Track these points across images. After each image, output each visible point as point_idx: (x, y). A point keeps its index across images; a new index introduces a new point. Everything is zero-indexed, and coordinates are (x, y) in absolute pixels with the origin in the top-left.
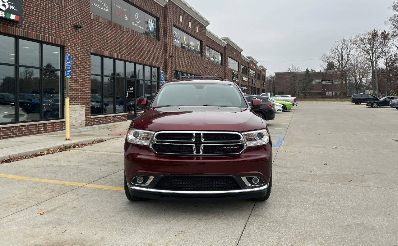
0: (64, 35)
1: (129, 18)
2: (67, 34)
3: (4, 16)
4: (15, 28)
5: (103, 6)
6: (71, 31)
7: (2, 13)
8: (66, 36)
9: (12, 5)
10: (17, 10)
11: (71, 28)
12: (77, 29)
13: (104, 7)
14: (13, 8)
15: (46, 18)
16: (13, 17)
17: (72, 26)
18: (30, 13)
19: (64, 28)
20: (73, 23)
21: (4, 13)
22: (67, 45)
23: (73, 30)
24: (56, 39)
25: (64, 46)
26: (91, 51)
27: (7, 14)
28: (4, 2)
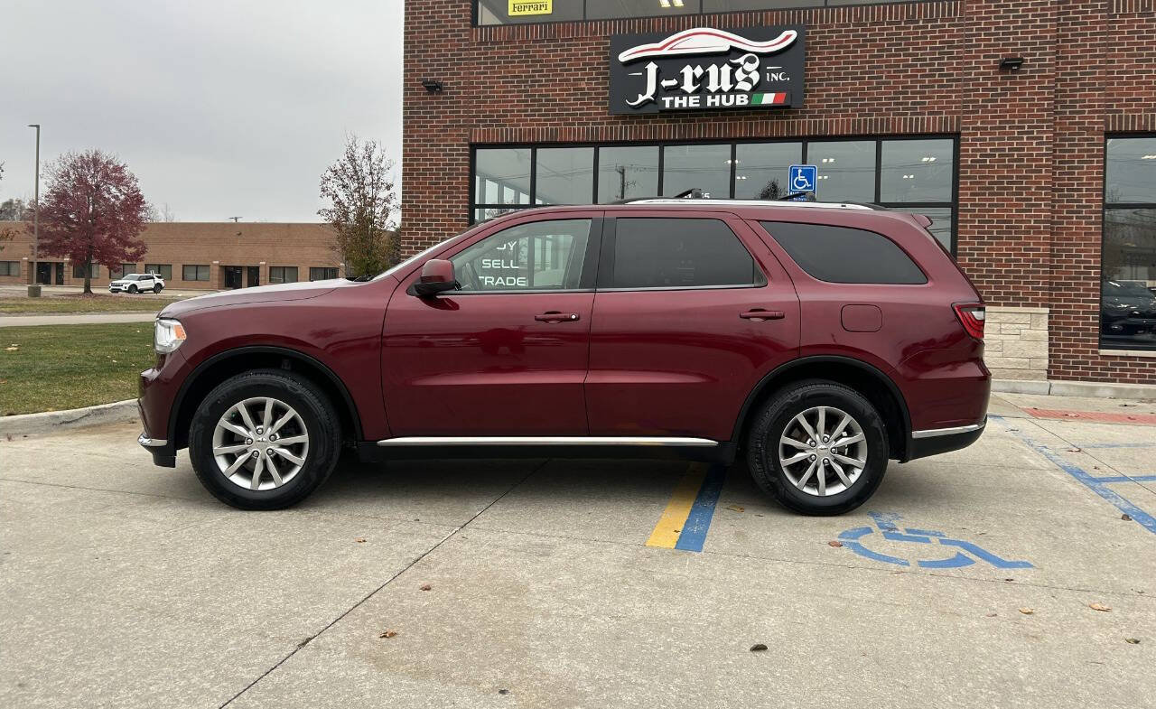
0: (958, 102)
2: (969, 96)
6: (985, 84)
7: (742, 97)
8: (965, 102)
9: (775, 72)
10: (789, 79)
11: (988, 74)
12: (1014, 72)
14: (777, 77)
15: (889, 72)
16: (768, 99)
17: (992, 68)
18: (835, 74)
19: (959, 80)
20: (997, 56)
21: (746, 97)
22: (968, 129)
23: (995, 79)
24: (923, 119)
25: (958, 134)
26: (1107, 126)
27: (755, 96)
28: (747, 73)
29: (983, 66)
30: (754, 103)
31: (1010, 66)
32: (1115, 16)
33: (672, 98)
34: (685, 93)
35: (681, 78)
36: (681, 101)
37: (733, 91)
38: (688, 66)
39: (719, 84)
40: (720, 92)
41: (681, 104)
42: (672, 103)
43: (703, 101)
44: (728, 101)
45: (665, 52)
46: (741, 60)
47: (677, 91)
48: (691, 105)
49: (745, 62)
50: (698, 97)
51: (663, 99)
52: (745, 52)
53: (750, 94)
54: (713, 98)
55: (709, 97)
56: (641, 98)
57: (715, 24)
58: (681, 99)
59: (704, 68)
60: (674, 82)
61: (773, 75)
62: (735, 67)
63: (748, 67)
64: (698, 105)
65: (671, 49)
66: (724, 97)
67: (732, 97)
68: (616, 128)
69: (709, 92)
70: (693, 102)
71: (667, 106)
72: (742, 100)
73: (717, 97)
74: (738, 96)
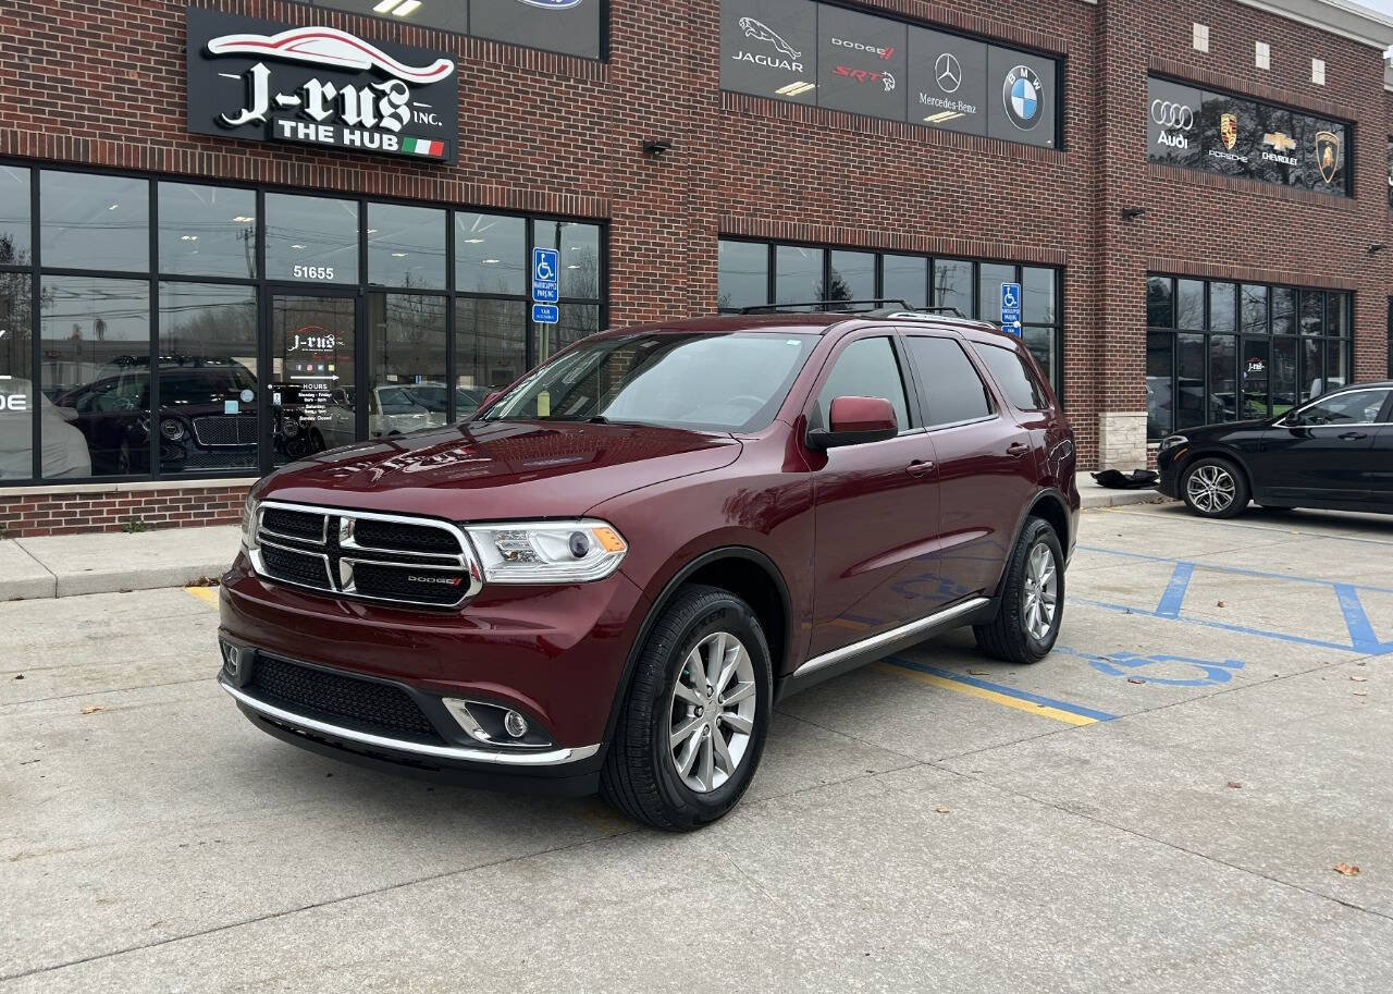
0: (609, 184)
1: (905, 82)
2: (617, 178)
3: (395, 148)
4: (439, 180)
5: (776, 56)
6: (631, 167)
7: (390, 139)
8: (615, 184)
9: (424, 111)
10: (440, 124)
11: (634, 155)
12: (656, 157)
13: (783, 57)
14: (427, 119)
15: (543, 135)
16: (423, 147)
17: (637, 149)
18: (487, 127)
19: (608, 158)
20: (640, 137)
21: (395, 139)
22: (617, 216)
23: (640, 162)
24: (577, 198)
25: (608, 221)
26: (720, 228)
27: (407, 140)
28: (395, 107)
29: (629, 146)
30: (406, 149)
31: (652, 149)
32: (723, 112)
33: (294, 124)
34: (312, 119)
35: (305, 96)
36: (307, 131)
37: (377, 128)
38: (315, 80)
39: (359, 115)
40: (360, 126)
41: (307, 135)
42: (294, 130)
43: (339, 135)
44: (372, 141)
45: (280, 52)
46: (386, 86)
47: (301, 114)
48: (322, 138)
49: (392, 90)
50: (332, 129)
51: (281, 122)
52: (391, 77)
53: (400, 135)
54: (352, 133)
55: (346, 132)
56: (246, 116)
57: (351, 26)
58: (307, 127)
59: (338, 88)
60: (295, 100)
61: (421, 115)
62: (380, 95)
63: (395, 97)
64: (331, 140)
65: (290, 49)
66: (366, 134)
67: (377, 136)
68: (193, 155)
69: (346, 124)
70: (324, 135)
71: (287, 133)
72: (390, 144)
73: (358, 133)
74: (385, 137)
